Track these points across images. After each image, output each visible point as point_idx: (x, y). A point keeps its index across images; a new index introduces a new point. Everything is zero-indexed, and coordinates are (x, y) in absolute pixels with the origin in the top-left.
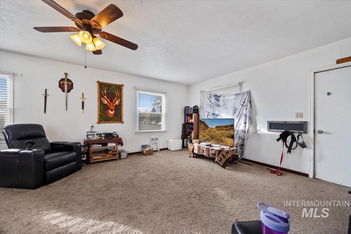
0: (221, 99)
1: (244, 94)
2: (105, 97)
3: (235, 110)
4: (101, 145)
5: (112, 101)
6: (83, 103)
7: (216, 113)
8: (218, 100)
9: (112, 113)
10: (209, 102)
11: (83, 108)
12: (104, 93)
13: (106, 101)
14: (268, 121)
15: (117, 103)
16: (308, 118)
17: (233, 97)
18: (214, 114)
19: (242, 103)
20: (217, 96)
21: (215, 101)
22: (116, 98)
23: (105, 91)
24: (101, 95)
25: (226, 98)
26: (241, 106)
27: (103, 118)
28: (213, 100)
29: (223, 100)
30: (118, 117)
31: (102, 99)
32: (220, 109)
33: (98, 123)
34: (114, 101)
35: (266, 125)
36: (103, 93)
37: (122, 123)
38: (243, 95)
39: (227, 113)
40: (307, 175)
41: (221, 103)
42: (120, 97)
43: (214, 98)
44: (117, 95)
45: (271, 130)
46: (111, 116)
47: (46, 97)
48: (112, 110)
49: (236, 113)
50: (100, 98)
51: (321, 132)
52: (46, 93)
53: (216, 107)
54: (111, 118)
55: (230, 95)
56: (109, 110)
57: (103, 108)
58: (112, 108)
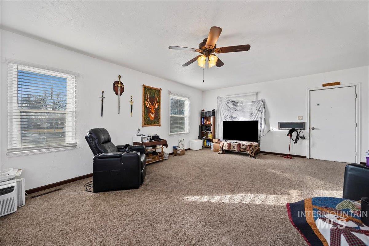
0: (238, 104)
1: (260, 101)
2: (148, 100)
3: (252, 114)
5: (153, 105)
6: (132, 106)
7: (234, 116)
8: (236, 106)
9: (153, 116)
10: (227, 106)
11: (132, 112)
12: (147, 96)
13: (148, 105)
14: (278, 122)
15: (156, 106)
16: (306, 120)
17: (250, 103)
18: (232, 117)
19: (258, 109)
20: (234, 102)
21: (233, 106)
22: (156, 102)
23: (148, 95)
24: (145, 99)
25: (243, 104)
26: (257, 111)
27: (147, 122)
28: (231, 105)
29: (241, 106)
30: (156, 121)
31: (146, 102)
32: (238, 113)
33: (143, 126)
34: (154, 104)
35: (277, 125)
36: (146, 97)
37: (160, 126)
38: (258, 103)
39: (244, 116)
40: (305, 157)
41: (238, 108)
42: (159, 101)
43: (232, 103)
44: (157, 98)
45: (281, 128)
46: (152, 119)
47: (102, 100)
48: (153, 114)
49: (253, 116)
50: (145, 102)
51: (313, 129)
52: (103, 96)
53: (234, 111)
54: (152, 121)
55: (247, 102)
56: (151, 114)
57: (147, 111)
58: (153, 111)
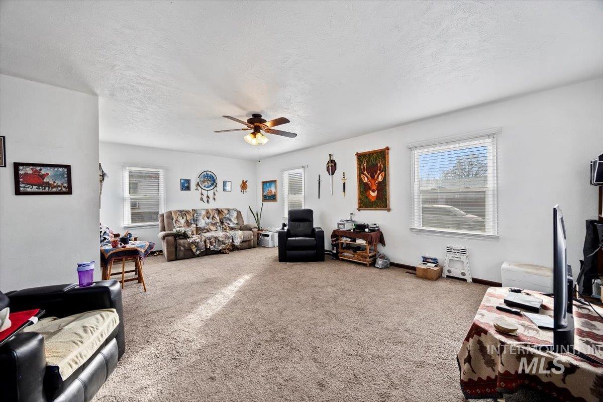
2: (365, 172)
4: (350, 240)
5: (373, 177)
6: (344, 184)
9: (374, 194)
11: (344, 191)
12: (364, 167)
13: (366, 179)
15: (380, 179)
22: (379, 172)
23: (365, 165)
24: (361, 172)
27: (365, 203)
30: (382, 202)
31: (362, 175)
33: (359, 209)
34: (376, 176)
36: (362, 168)
37: (389, 210)
44: (380, 166)
46: (373, 200)
48: (373, 191)
50: (360, 176)
52: (319, 181)
56: (370, 191)
57: (364, 188)
58: (374, 188)
